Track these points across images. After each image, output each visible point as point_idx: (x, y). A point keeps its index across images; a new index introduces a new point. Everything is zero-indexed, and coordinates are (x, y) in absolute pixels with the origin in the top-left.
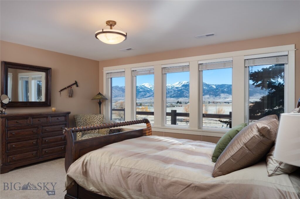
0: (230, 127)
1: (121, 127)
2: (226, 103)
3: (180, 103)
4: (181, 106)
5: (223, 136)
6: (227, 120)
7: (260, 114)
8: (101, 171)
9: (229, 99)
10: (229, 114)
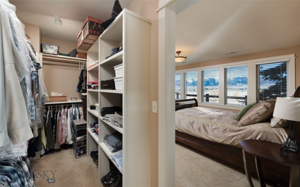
0: (246, 104)
1: (178, 102)
2: (241, 89)
3: (208, 89)
4: (208, 91)
5: (241, 109)
6: (244, 100)
7: (268, 97)
8: (179, 120)
9: (244, 86)
10: (244, 97)
